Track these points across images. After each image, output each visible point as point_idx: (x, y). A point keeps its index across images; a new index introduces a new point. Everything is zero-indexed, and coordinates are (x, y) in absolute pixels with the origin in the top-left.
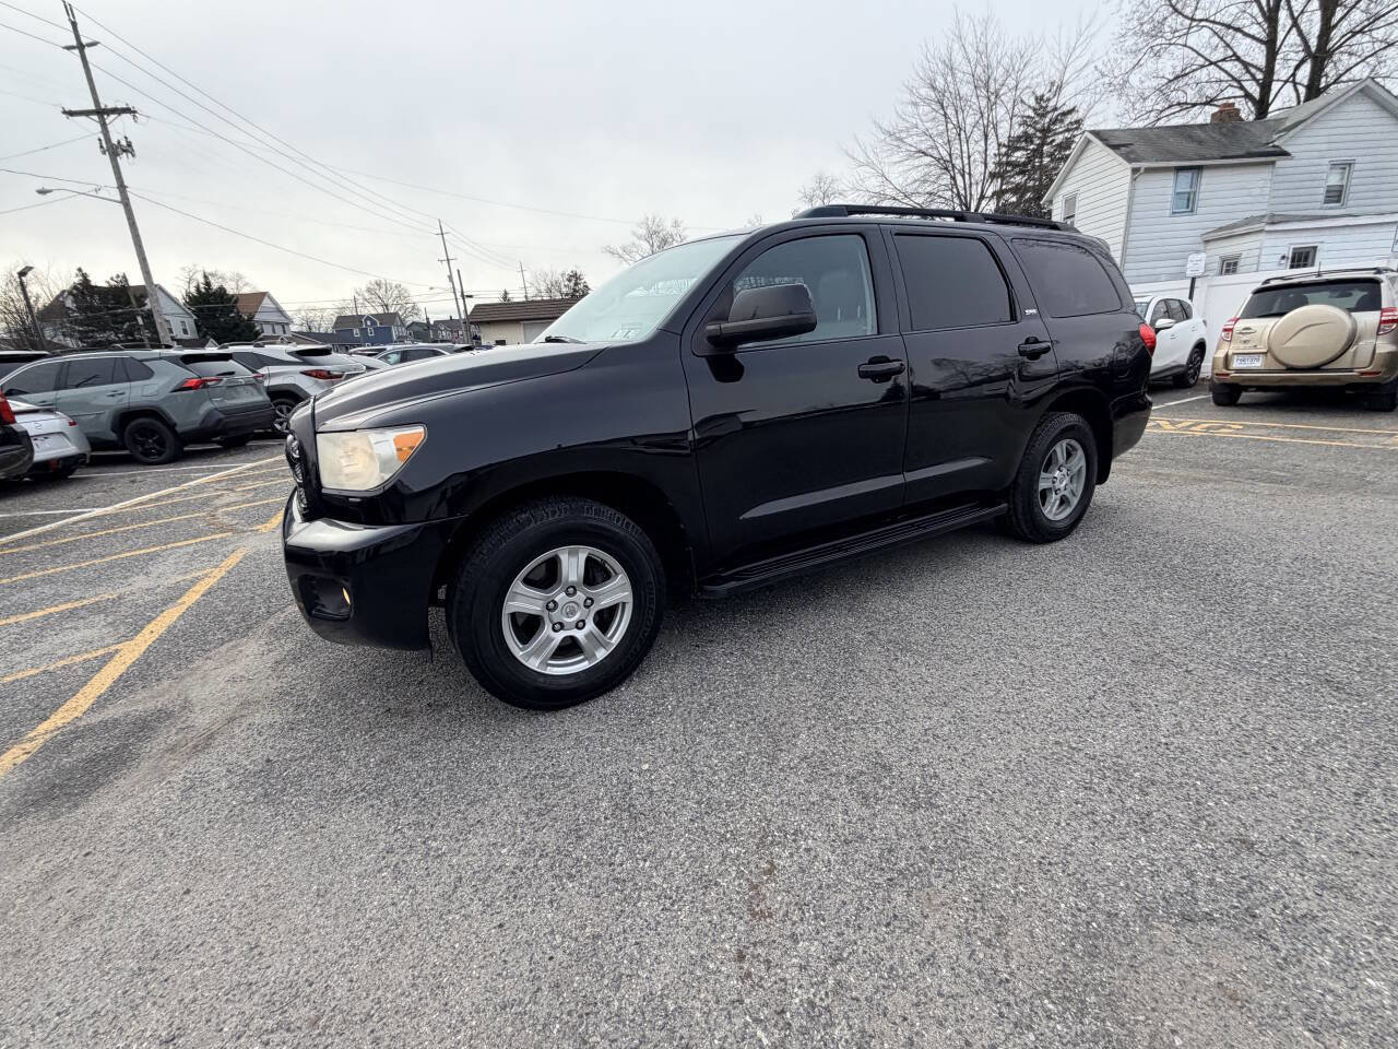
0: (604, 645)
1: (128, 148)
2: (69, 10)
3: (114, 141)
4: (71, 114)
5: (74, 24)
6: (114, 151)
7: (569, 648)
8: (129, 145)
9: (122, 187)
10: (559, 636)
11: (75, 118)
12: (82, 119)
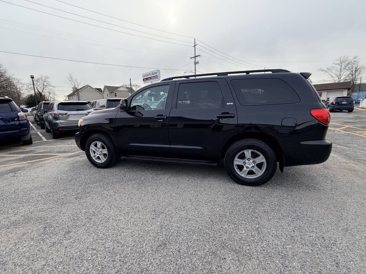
0: (104, 160)
1: (198, 63)
2: (195, 40)
3: (196, 62)
4: (191, 58)
5: (195, 42)
6: (196, 63)
7: (99, 158)
8: (198, 62)
9: (195, 70)
10: (97, 156)
11: (192, 59)
12: (193, 58)
